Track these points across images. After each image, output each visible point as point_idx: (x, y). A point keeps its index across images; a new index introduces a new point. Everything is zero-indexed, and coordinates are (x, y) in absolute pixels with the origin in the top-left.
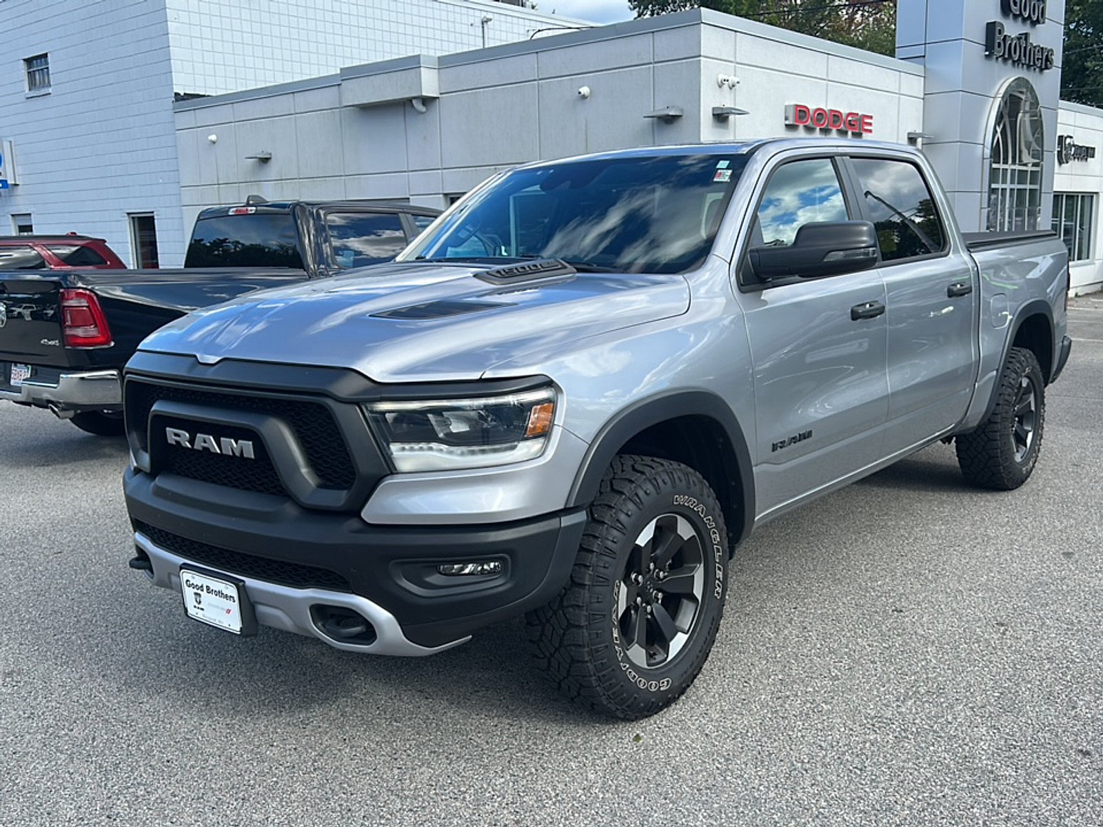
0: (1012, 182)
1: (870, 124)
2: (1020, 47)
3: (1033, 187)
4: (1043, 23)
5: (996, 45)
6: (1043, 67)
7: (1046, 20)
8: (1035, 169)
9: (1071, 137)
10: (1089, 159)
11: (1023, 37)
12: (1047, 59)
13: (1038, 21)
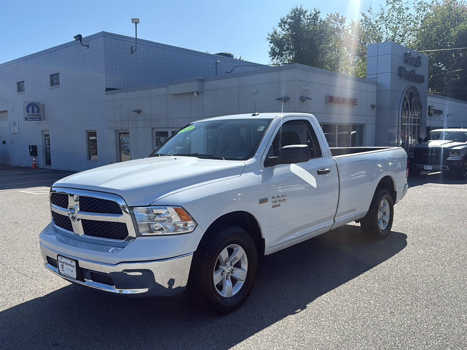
0: (411, 123)
1: (357, 102)
2: (412, 75)
3: (419, 125)
4: (421, 66)
5: (403, 75)
6: (421, 82)
7: (422, 66)
8: (419, 118)
9: (433, 107)
10: (441, 115)
11: (413, 71)
12: (422, 79)
13: (418, 66)
